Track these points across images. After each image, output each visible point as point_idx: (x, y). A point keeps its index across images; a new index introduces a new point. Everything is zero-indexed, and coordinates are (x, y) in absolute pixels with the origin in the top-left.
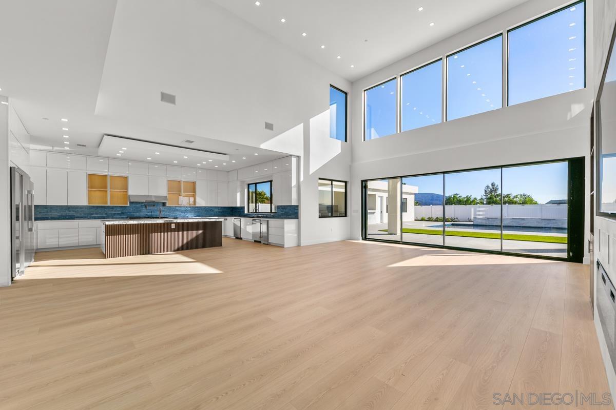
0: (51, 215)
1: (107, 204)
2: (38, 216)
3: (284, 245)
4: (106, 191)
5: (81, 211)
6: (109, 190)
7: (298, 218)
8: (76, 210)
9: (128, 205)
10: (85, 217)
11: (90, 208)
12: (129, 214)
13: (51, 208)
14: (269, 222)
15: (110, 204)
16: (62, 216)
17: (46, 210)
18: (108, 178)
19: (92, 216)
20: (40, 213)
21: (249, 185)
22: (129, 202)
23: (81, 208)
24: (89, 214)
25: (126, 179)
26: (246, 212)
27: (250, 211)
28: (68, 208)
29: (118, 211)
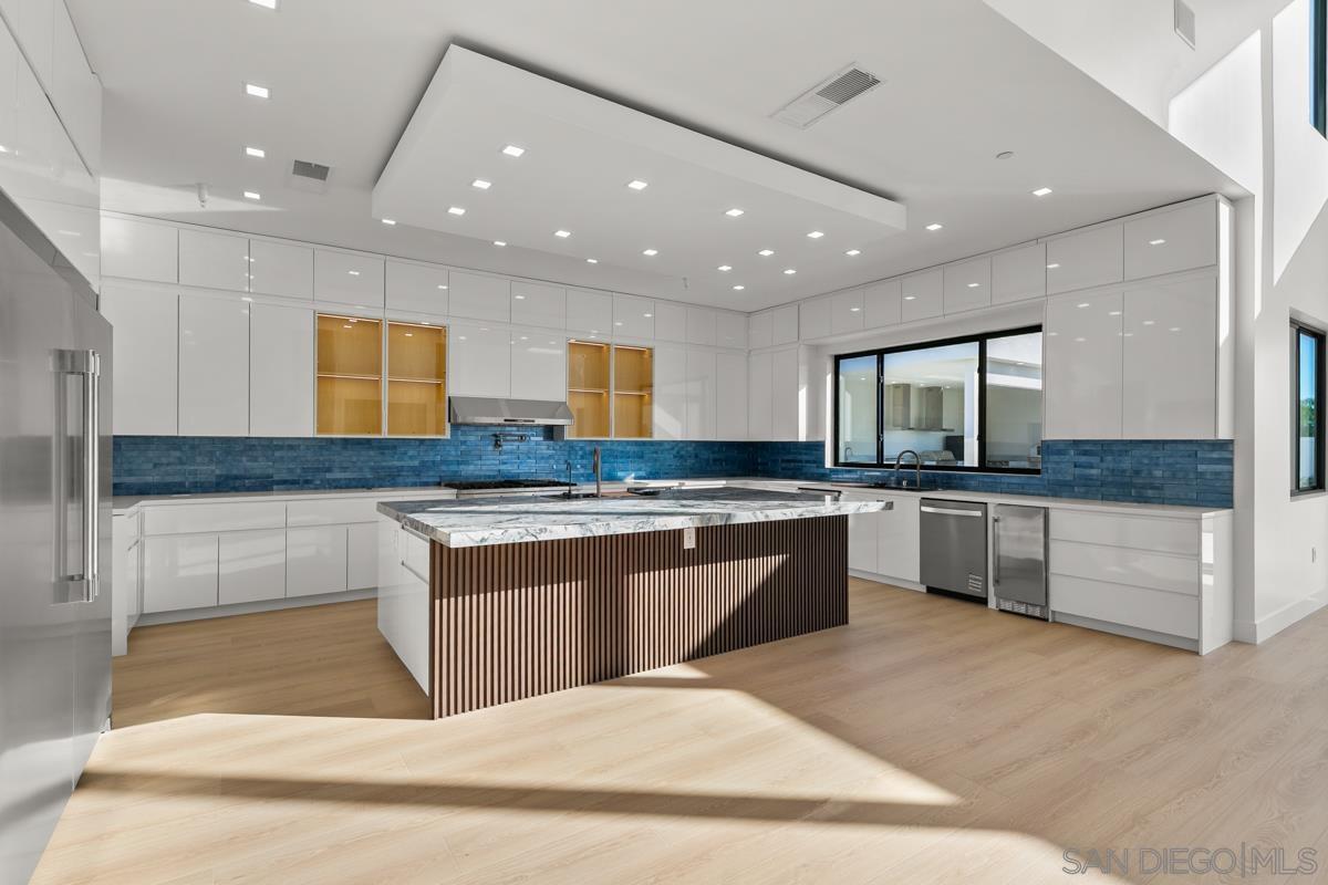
0: (195, 473)
1: (379, 432)
2: (149, 479)
3: (1197, 642)
4: (377, 383)
5: (294, 459)
6: (385, 378)
7: (1232, 507)
8: (277, 454)
9: (448, 436)
10: (307, 482)
11: (321, 447)
12: (444, 468)
13: (193, 447)
14: (1053, 515)
15: (389, 432)
16: (228, 477)
17: (178, 454)
18: (385, 331)
19: (328, 476)
20: (155, 465)
21: (838, 359)
22: (448, 426)
23: (291, 447)
24: (318, 470)
25: (438, 333)
26: (829, 463)
27: (842, 460)
28: (249, 446)
29: (411, 458)
